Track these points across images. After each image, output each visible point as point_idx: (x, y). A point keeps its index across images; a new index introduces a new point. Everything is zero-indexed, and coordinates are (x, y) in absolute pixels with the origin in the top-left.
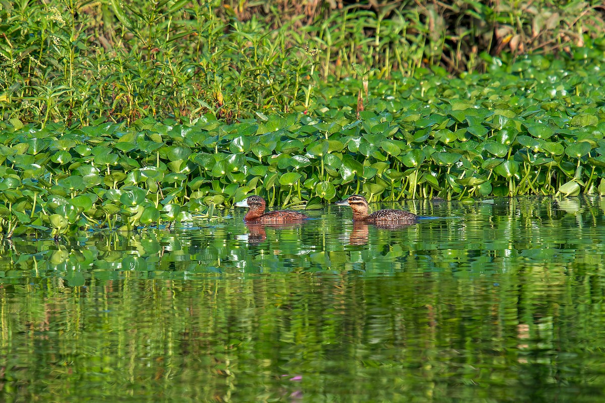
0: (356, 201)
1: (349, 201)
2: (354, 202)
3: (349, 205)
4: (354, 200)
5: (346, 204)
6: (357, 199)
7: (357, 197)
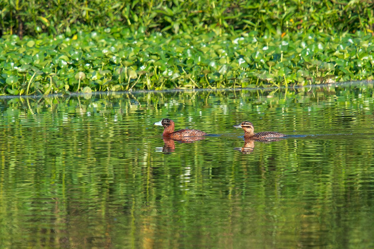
0: (246, 125)
1: (241, 125)
2: (245, 125)
3: (241, 127)
4: (244, 124)
5: (240, 127)
6: (247, 124)
7: (247, 123)
